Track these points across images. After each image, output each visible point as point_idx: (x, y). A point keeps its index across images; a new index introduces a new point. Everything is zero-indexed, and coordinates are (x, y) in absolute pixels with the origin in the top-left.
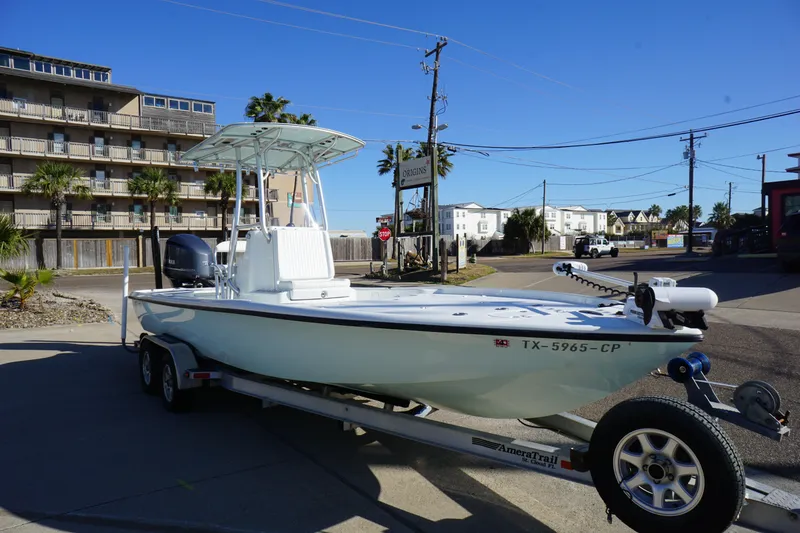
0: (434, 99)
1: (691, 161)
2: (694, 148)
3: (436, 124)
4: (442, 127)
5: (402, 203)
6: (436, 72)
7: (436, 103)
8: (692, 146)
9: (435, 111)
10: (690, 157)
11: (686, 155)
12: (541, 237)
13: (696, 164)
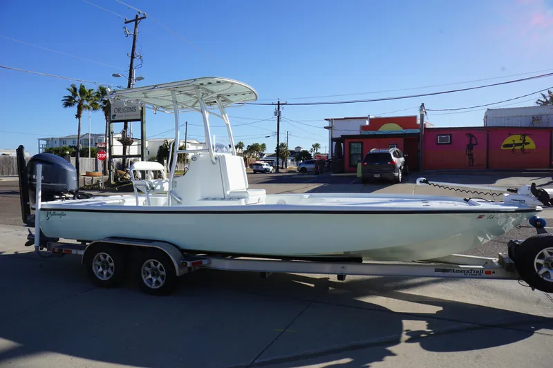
0: (133, 57)
1: (279, 117)
2: (280, 110)
3: (135, 76)
4: (140, 79)
5: (112, 133)
6: (135, 36)
7: (134, 60)
8: (279, 108)
9: (134, 66)
10: (278, 114)
11: (276, 113)
12: (184, 160)
13: (281, 119)
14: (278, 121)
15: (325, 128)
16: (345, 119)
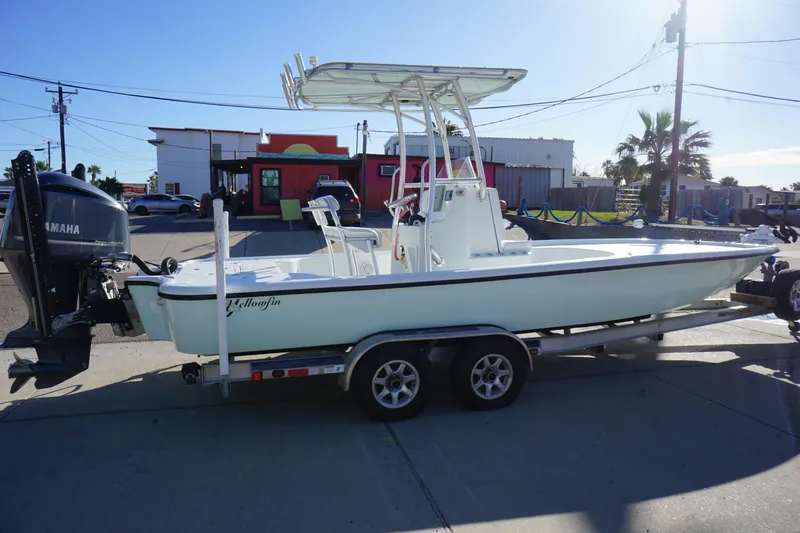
1: (62, 115)
8: (61, 100)
10: (60, 110)
11: (55, 109)
14: (62, 123)
15: (150, 142)
16: (186, 130)
